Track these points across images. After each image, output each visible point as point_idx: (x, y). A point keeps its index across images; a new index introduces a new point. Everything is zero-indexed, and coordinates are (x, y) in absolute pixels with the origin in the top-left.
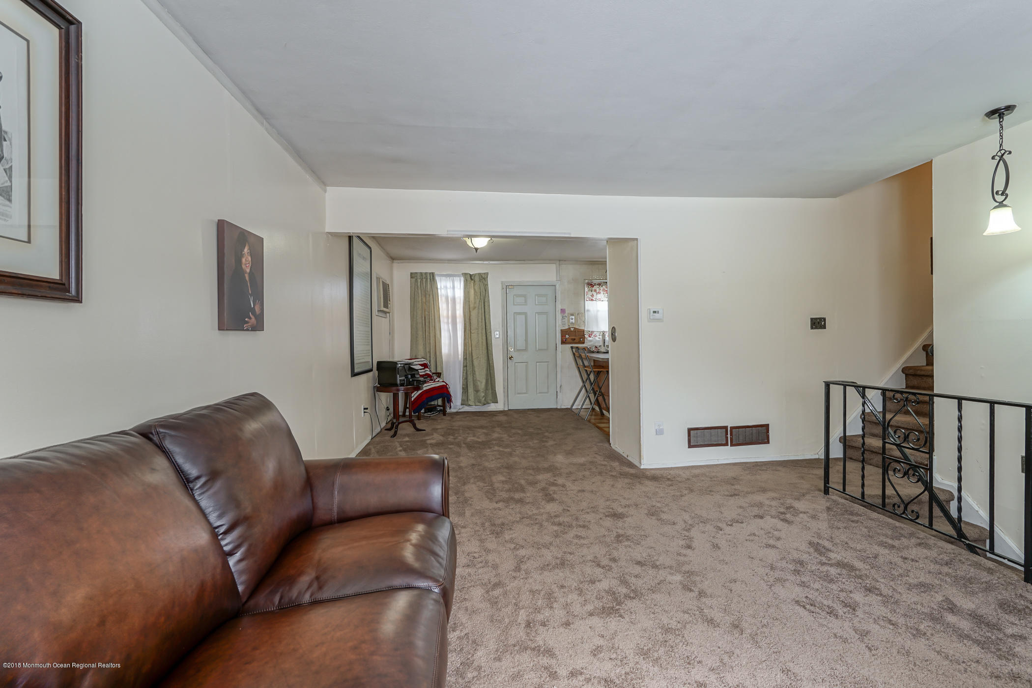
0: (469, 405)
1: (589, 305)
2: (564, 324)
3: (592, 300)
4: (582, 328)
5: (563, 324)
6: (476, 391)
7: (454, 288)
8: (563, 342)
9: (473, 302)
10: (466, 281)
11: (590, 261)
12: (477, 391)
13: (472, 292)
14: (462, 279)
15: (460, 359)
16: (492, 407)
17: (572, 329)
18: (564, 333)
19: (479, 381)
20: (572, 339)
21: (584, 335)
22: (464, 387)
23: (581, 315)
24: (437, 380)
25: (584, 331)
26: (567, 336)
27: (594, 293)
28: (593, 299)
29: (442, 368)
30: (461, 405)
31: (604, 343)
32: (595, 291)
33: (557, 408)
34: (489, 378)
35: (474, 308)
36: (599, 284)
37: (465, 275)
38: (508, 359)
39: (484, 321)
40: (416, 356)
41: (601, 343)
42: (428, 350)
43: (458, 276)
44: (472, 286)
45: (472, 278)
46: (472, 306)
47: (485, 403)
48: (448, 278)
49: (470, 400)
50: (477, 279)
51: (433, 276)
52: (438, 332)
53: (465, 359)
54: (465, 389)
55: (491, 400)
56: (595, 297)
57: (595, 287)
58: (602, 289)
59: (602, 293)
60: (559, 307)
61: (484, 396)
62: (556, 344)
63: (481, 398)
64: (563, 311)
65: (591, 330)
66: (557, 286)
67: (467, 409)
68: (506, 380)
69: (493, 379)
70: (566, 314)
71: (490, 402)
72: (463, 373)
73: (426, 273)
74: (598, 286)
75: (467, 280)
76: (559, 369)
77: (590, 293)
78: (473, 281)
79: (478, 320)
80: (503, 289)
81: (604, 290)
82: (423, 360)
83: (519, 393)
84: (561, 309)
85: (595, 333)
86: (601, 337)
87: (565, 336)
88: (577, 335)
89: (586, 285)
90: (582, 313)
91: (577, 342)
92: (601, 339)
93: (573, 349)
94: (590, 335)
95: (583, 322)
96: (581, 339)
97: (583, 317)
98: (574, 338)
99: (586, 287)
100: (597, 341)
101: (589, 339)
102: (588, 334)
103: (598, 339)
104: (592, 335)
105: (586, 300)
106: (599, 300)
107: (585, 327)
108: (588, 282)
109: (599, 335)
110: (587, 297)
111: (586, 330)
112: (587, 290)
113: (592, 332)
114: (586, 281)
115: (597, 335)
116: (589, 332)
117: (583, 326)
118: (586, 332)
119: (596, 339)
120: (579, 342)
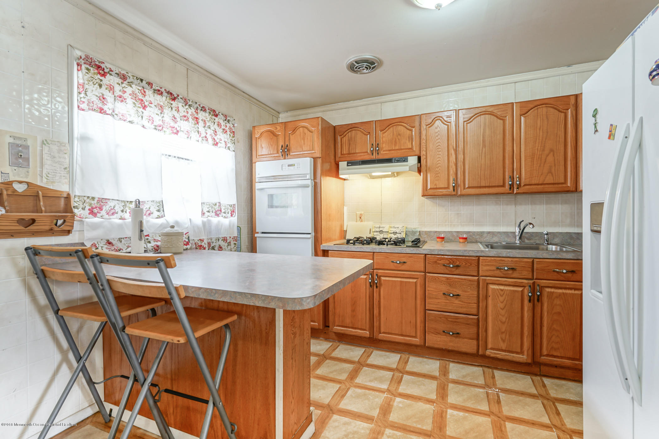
3: (101, 111)
4: (63, 187)
17: (20, 188)
20: (20, 221)
21: (68, 209)
23: (55, 148)
25: (68, 198)
27: (109, 96)
28: (105, 108)
31: (142, 231)
32: (111, 88)
36: (123, 77)
41: (130, 232)
56: (110, 105)
57: (112, 80)
58: (129, 90)
59: (130, 101)
65: (97, 196)
74: (120, 81)
77: (95, 90)
81: (133, 94)
85: (111, 204)
86: (127, 215)
88: (43, 209)
89: (78, 65)
90: (61, 144)
91: (47, 228)
92: (130, 220)
93: (32, 255)
94: (93, 208)
95: (65, 168)
96: (60, 222)
97: (66, 156)
98: (28, 216)
99: (78, 70)
100: (120, 226)
101: (87, 223)
102: (88, 207)
103: (121, 221)
104: (104, 208)
105: (78, 107)
106: (121, 117)
107: (72, 183)
108: (87, 57)
109: (122, 211)
110: (82, 99)
111: (77, 193)
112: (81, 81)
113: (104, 201)
114: (78, 53)
115: (118, 208)
116: (88, 200)
117: (67, 181)
118: (76, 199)
119: (115, 220)
120: (51, 229)
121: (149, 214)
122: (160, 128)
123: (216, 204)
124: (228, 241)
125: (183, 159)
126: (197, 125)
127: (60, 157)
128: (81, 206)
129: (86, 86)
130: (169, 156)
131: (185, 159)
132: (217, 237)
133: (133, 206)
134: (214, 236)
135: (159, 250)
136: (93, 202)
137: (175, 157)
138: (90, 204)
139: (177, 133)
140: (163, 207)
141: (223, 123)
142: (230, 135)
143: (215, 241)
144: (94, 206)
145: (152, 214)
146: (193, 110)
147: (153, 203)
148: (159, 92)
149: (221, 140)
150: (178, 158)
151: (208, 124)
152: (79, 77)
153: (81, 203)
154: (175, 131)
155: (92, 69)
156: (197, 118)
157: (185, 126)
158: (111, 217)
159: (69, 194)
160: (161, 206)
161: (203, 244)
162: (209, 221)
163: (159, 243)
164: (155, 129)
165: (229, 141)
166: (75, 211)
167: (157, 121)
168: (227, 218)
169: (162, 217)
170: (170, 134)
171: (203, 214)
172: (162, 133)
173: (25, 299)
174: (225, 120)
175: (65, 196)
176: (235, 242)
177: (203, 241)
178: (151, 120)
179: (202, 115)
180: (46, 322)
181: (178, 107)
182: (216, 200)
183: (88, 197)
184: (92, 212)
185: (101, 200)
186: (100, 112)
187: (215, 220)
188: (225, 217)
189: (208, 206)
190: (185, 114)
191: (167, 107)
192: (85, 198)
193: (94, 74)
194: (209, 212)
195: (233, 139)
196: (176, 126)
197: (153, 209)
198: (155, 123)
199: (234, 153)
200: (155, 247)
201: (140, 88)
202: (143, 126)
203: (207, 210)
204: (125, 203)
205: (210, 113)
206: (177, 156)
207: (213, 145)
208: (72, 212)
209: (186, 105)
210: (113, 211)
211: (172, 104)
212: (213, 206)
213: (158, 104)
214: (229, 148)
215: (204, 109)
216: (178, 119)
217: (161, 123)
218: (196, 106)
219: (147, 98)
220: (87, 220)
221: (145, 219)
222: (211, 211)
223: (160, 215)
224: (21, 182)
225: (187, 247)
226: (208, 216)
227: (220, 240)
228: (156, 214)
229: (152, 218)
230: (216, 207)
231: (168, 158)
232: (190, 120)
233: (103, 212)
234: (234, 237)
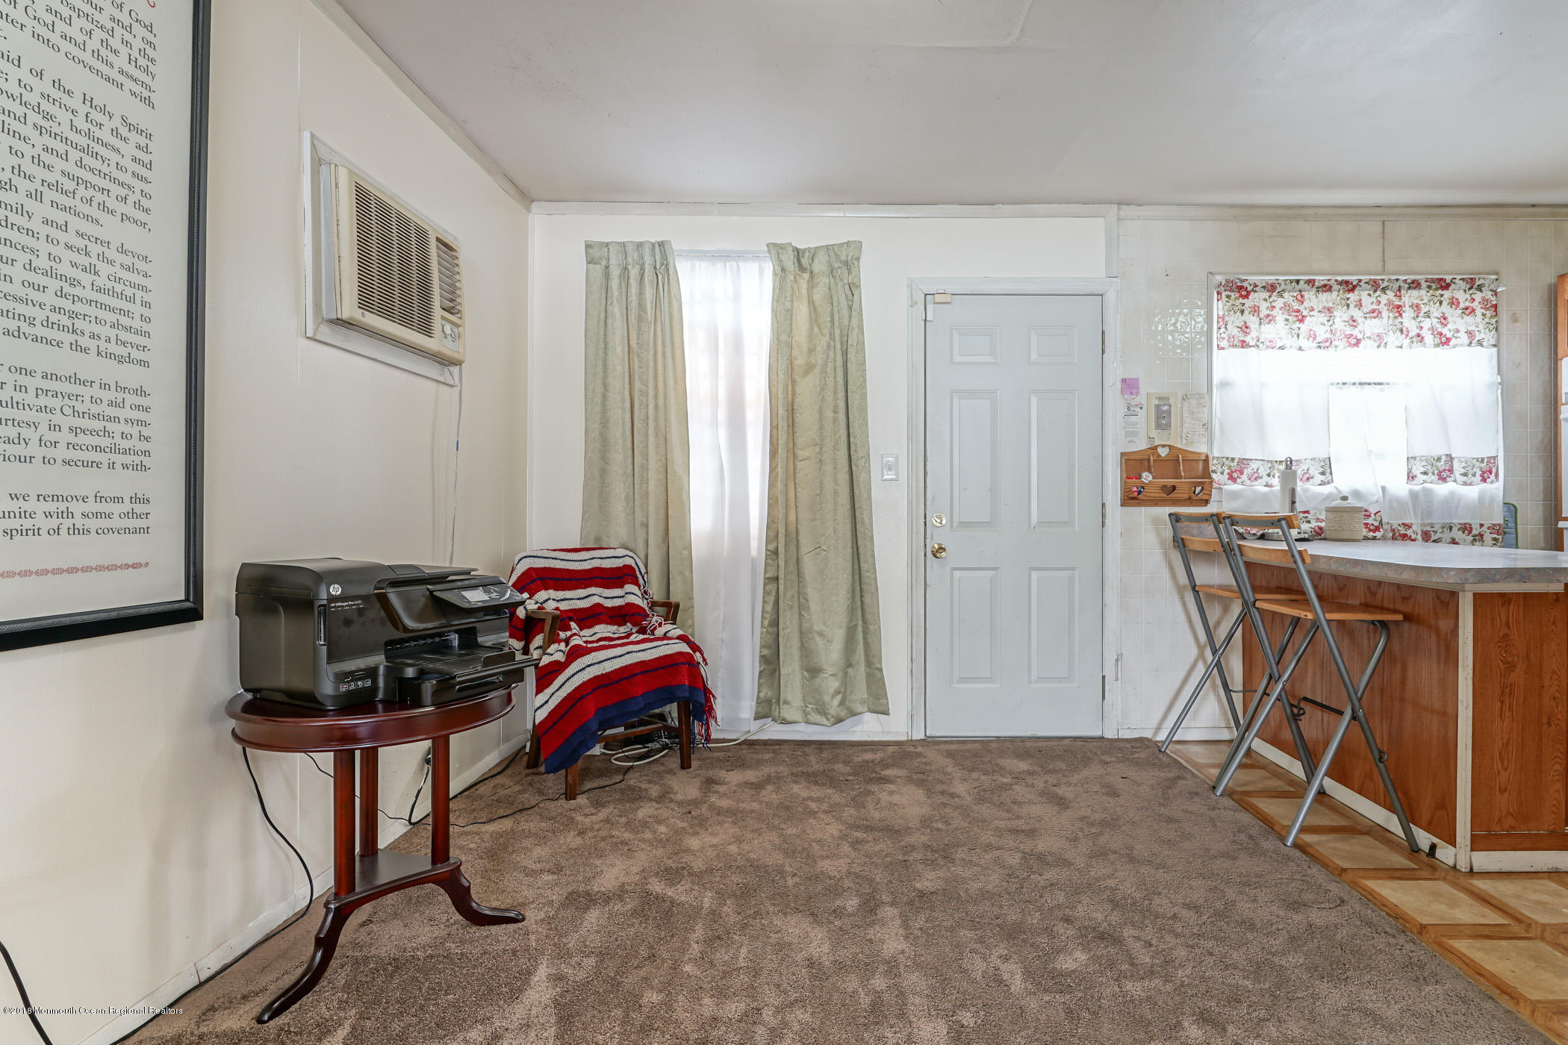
0: (785, 722)
1: (1227, 363)
2: (1130, 435)
3: (1244, 344)
4: (1202, 448)
5: (1127, 434)
6: (808, 671)
7: (737, 297)
8: (1132, 498)
9: (805, 348)
10: (781, 272)
11: (1232, 206)
12: (813, 671)
13: (802, 313)
14: (769, 267)
15: (754, 553)
16: (867, 728)
17: (1163, 452)
18: (1134, 464)
19: (821, 634)
20: (1164, 488)
21: (1207, 473)
22: (765, 652)
23: (1193, 402)
24: (660, 632)
25: (1206, 461)
26: (1147, 478)
27: (1252, 321)
28: (1248, 339)
29: (689, 584)
30: (756, 718)
31: (1293, 503)
32: (1255, 310)
33: (1102, 738)
34: (860, 623)
35: (809, 368)
36: (1271, 288)
37: (776, 249)
38: (929, 554)
39: (842, 416)
40: (598, 539)
42: (639, 517)
43: (756, 257)
44: (804, 291)
45: (805, 261)
46: (800, 361)
47: (843, 714)
48: (719, 265)
49: (786, 702)
50: (820, 265)
51: (664, 257)
52: (676, 455)
53: (773, 554)
54: (771, 664)
55: (863, 702)
56: (1254, 334)
57: (1258, 298)
58: (1279, 303)
59: (1280, 317)
60: (1116, 371)
61: (837, 692)
62: (1103, 505)
63: (827, 698)
64: (1129, 386)
65: (1237, 456)
66: (1111, 298)
67: (773, 731)
68: (921, 632)
69: (872, 628)
70: (1141, 399)
71: (859, 708)
72: (764, 602)
73: (640, 245)
74: (1266, 295)
75: (783, 270)
76: (1112, 596)
77: (1236, 320)
78: (806, 276)
79: (820, 411)
80: (913, 304)
81: (1286, 307)
82: (621, 552)
83: (963, 680)
84: (1124, 381)
85: (1254, 465)
86: (1276, 481)
87: (1139, 477)
88: (1183, 474)
89: (1218, 293)
90: (1200, 396)
91: (1186, 496)
92: (1279, 488)
93: (1174, 522)
94: (1232, 472)
95: (1204, 425)
96: (1198, 489)
97: (1205, 410)
98: (1170, 482)
99: (1218, 300)
100: (1265, 495)
101: (1226, 491)
102: (1227, 471)
103: (1267, 489)
104: (1245, 471)
105: (1218, 346)
106: (1269, 344)
107: (1210, 444)
108: (1227, 281)
109: (1269, 475)
110: (1222, 335)
111: (1216, 454)
112: (1221, 313)
113: (1245, 462)
114: (1219, 278)
115: (1263, 472)
116: (1227, 462)
117: (1205, 440)
118: (1215, 462)
119: (1259, 487)
120: (1190, 498)
121: (1308, 479)
122: (1328, 344)
123: (1439, 459)
124: (1474, 532)
125: (1369, 384)
126: (1400, 319)
127: (1199, 412)
128: (1220, 470)
129: (1227, 319)
130: (1344, 384)
131: (1375, 384)
132: (1447, 521)
133: (1282, 467)
134: (1438, 520)
135: (1323, 535)
136: (1232, 464)
137: (1354, 384)
138: (1230, 467)
139: (1359, 341)
140: (1330, 467)
141: (1461, 296)
142: (1483, 315)
143: (1440, 530)
144: (1233, 469)
145: (1312, 478)
146: (1390, 294)
147: (1313, 462)
148: (1326, 288)
149: (1458, 331)
150: (1360, 384)
151: (1424, 309)
152: (1219, 307)
153: (1219, 467)
154: (1353, 341)
155: (1232, 294)
156: (1399, 307)
157: (1371, 327)
158: (1254, 483)
159: (1207, 456)
160: (1326, 468)
161: (1409, 532)
162: (1428, 493)
163: (1323, 525)
164: (1320, 347)
165: (1481, 327)
166: (1214, 476)
167: (1322, 333)
168: (1471, 484)
169: (1329, 483)
170: (1345, 348)
171: (1411, 477)
172: (1331, 350)
173: (1166, 574)
174: (1470, 289)
175: (1204, 458)
176: (1495, 536)
177: (1410, 527)
178: (1311, 335)
179: (1409, 297)
180: (1184, 605)
181: (1360, 300)
182: (1440, 451)
183: (1227, 458)
184: (1231, 478)
185: (1242, 461)
186: (1243, 347)
187: (1442, 489)
188: (1465, 484)
189: (1424, 463)
190: (1374, 307)
191: (1339, 307)
192: (1224, 460)
193: (1236, 299)
194: (1425, 473)
195: (1493, 321)
196: (1356, 332)
197: (1314, 471)
198: (1318, 339)
199: (1495, 350)
200: (1316, 528)
201: (1295, 294)
202: (1300, 349)
203: (1423, 470)
204: (1272, 463)
205: (1429, 287)
206: (1358, 381)
207: (1438, 346)
208: (1210, 478)
209: (1375, 291)
210: (1256, 475)
211: (1348, 299)
212: (1434, 462)
213: (1324, 308)
214: (1480, 343)
215: (1415, 285)
216: (1360, 320)
217: (1328, 335)
218: (1396, 286)
219: (1306, 304)
220: (1226, 487)
221: (1300, 486)
222: (1430, 471)
223: (1326, 481)
224: (1163, 446)
225: (1374, 535)
226: (1425, 482)
227: (1455, 529)
228: (1319, 478)
229: (1313, 485)
230: (1439, 464)
231: (1341, 388)
232: (1385, 314)
233: (1244, 477)
234: (1494, 525)
